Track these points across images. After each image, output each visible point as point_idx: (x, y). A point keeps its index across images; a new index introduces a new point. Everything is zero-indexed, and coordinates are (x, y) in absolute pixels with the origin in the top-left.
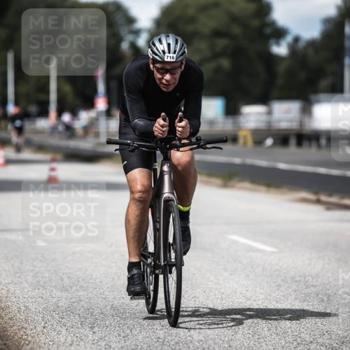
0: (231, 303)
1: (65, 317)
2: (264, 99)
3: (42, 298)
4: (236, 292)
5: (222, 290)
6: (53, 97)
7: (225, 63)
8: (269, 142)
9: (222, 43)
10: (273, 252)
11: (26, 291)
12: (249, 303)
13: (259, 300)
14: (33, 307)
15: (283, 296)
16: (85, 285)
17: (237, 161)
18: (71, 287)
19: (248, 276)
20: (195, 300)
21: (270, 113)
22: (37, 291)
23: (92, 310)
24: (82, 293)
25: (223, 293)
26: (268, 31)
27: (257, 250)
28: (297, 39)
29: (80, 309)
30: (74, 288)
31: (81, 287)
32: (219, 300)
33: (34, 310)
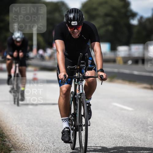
0: (114, 133)
1: (42, 139)
2: (127, 43)
3: (31, 130)
4: (116, 128)
5: (110, 127)
6: (35, 43)
7: (110, 28)
8: (130, 62)
9: (109, 19)
10: (132, 111)
11: (24, 127)
12: (122, 132)
13: (126, 131)
14: (27, 134)
15: (137, 130)
16: (50, 125)
17: (116, 70)
18: (44, 126)
19: (121, 121)
20: (98, 132)
21: (130, 50)
22: (29, 127)
23: (53, 136)
24: (48, 128)
25: (110, 128)
26: (129, 14)
27: (125, 110)
28: (141, 18)
29: (48, 136)
30: (45, 126)
31: (48, 126)
32: (109, 131)
33: (28, 135)
